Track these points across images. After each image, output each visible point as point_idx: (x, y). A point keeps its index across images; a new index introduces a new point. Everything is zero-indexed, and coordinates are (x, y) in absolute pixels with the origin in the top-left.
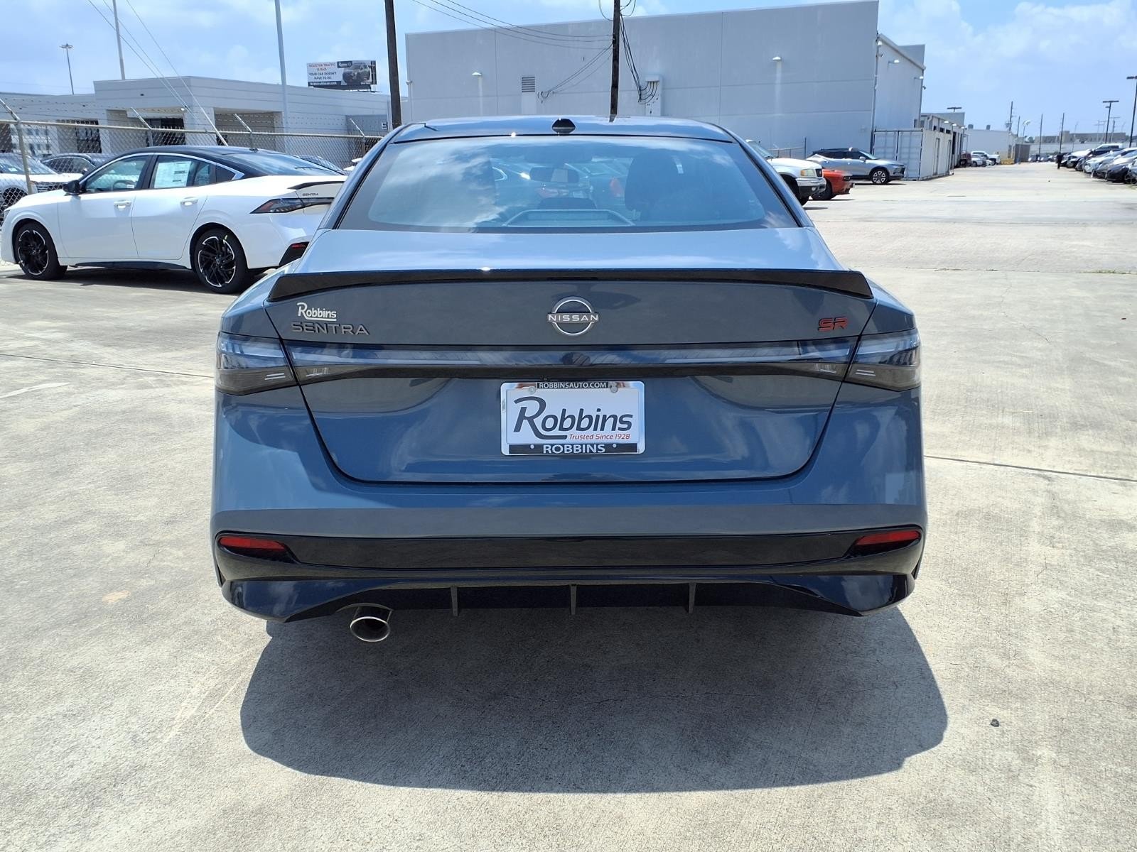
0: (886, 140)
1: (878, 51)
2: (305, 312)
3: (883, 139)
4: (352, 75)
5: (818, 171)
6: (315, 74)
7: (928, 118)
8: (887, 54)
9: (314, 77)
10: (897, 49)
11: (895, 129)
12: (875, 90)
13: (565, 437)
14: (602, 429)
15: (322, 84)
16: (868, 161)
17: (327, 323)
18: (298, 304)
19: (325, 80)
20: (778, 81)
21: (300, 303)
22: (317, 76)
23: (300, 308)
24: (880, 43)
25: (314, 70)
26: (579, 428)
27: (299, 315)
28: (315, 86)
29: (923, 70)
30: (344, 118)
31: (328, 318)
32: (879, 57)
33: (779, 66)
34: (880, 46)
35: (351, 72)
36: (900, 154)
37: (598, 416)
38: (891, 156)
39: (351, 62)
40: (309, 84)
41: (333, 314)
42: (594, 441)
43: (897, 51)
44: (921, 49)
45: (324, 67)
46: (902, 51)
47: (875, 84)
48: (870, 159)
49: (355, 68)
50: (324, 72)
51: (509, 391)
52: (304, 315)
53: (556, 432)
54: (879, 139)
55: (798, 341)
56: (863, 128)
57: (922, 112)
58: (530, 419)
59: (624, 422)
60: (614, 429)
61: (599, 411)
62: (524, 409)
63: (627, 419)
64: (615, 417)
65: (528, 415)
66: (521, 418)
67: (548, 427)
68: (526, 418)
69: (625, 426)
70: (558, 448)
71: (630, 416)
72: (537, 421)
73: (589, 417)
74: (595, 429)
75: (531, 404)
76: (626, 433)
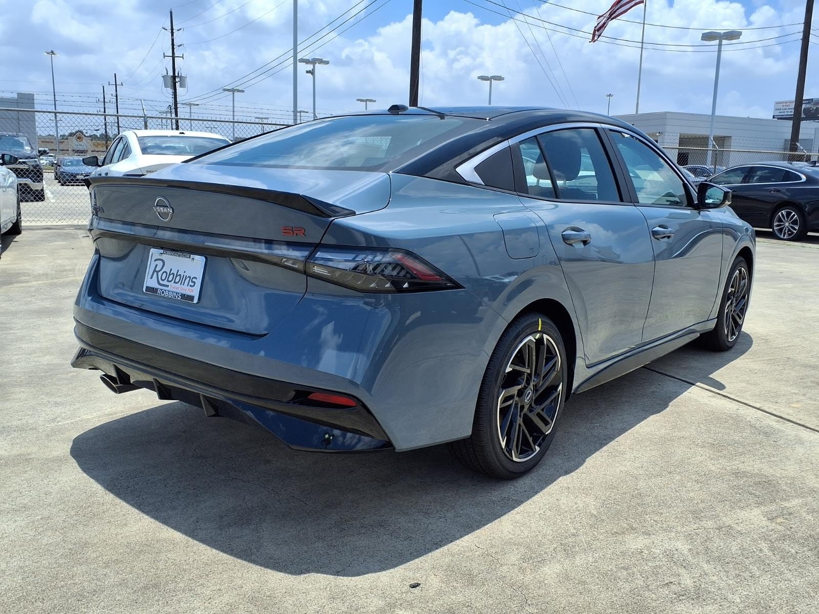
4: (811, 109)
6: (781, 109)
9: (778, 111)
14: (183, 285)
15: (784, 116)
19: (787, 114)
22: (782, 111)
25: (780, 106)
26: (175, 282)
28: (778, 119)
30: (783, 141)
35: (811, 108)
37: (184, 275)
39: (812, 99)
40: (774, 117)
42: (178, 291)
45: (788, 104)
49: (814, 105)
50: (787, 107)
51: (154, 252)
53: (165, 283)
55: (265, 239)
58: (158, 272)
59: (192, 282)
60: (188, 285)
61: (185, 272)
62: (157, 265)
63: (194, 280)
64: (190, 277)
65: (157, 269)
66: (155, 271)
67: (163, 278)
68: (157, 271)
69: (193, 284)
70: (163, 292)
71: (196, 278)
72: (160, 274)
73: (180, 275)
74: (181, 284)
75: (160, 263)
76: (192, 288)
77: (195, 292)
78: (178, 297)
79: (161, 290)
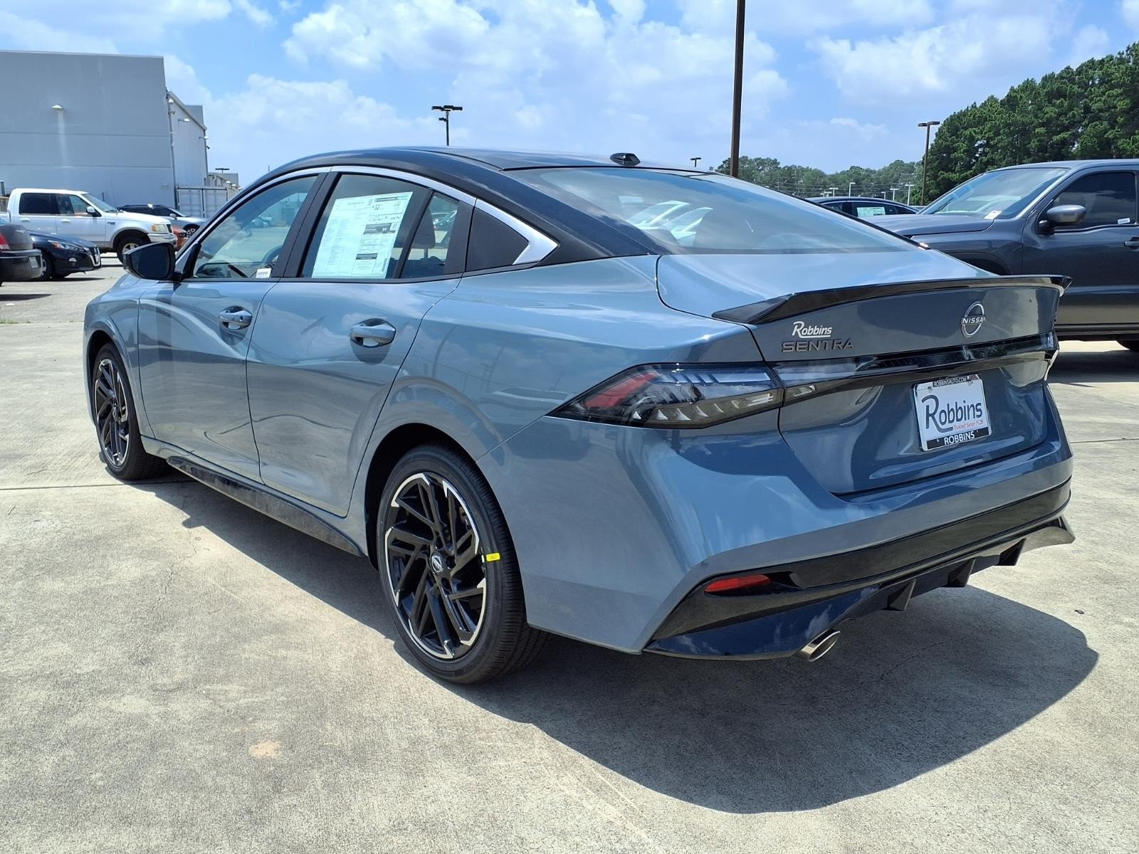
0: (190, 198)
1: (169, 109)
2: (801, 331)
3: (188, 196)
5: (169, 226)
7: (213, 178)
8: (178, 114)
10: (184, 107)
11: (199, 187)
12: (172, 147)
13: (951, 429)
14: (969, 419)
16: (179, 218)
17: (822, 340)
18: (795, 323)
20: (62, 131)
21: (797, 322)
23: (796, 326)
24: (171, 101)
26: (958, 420)
27: (793, 334)
29: (204, 131)
31: (823, 334)
32: (172, 115)
33: (60, 116)
34: (171, 103)
36: (207, 211)
37: (965, 407)
38: (198, 214)
41: (829, 330)
42: (967, 429)
43: (183, 109)
44: (200, 108)
46: (187, 110)
47: (172, 142)
48: (181, 216)
51: (921, 389)
52: (799, 334)
53: (948, 425)
54: (183, 197)
56: (165, 184)
57: (209, 171)
58: (933, 415)
59: (978, 410)
60: (974, 417)
61: (964, 402)
62: (928, 407)
63: (979, 407)
64: (972, 406)
65: (931, 412)
66: (928, 415)
67: (943, 421)
68: (931, 415)
69: (979, 413)
70: (951, 439)
71: (979, 404)
72: (937, 416)
73: (960, 408)
74: (965, 419)
75: (931, 402)
76: (980, 419)
77: (984, 422)
78: (972, 436)
79: (948, 437)
